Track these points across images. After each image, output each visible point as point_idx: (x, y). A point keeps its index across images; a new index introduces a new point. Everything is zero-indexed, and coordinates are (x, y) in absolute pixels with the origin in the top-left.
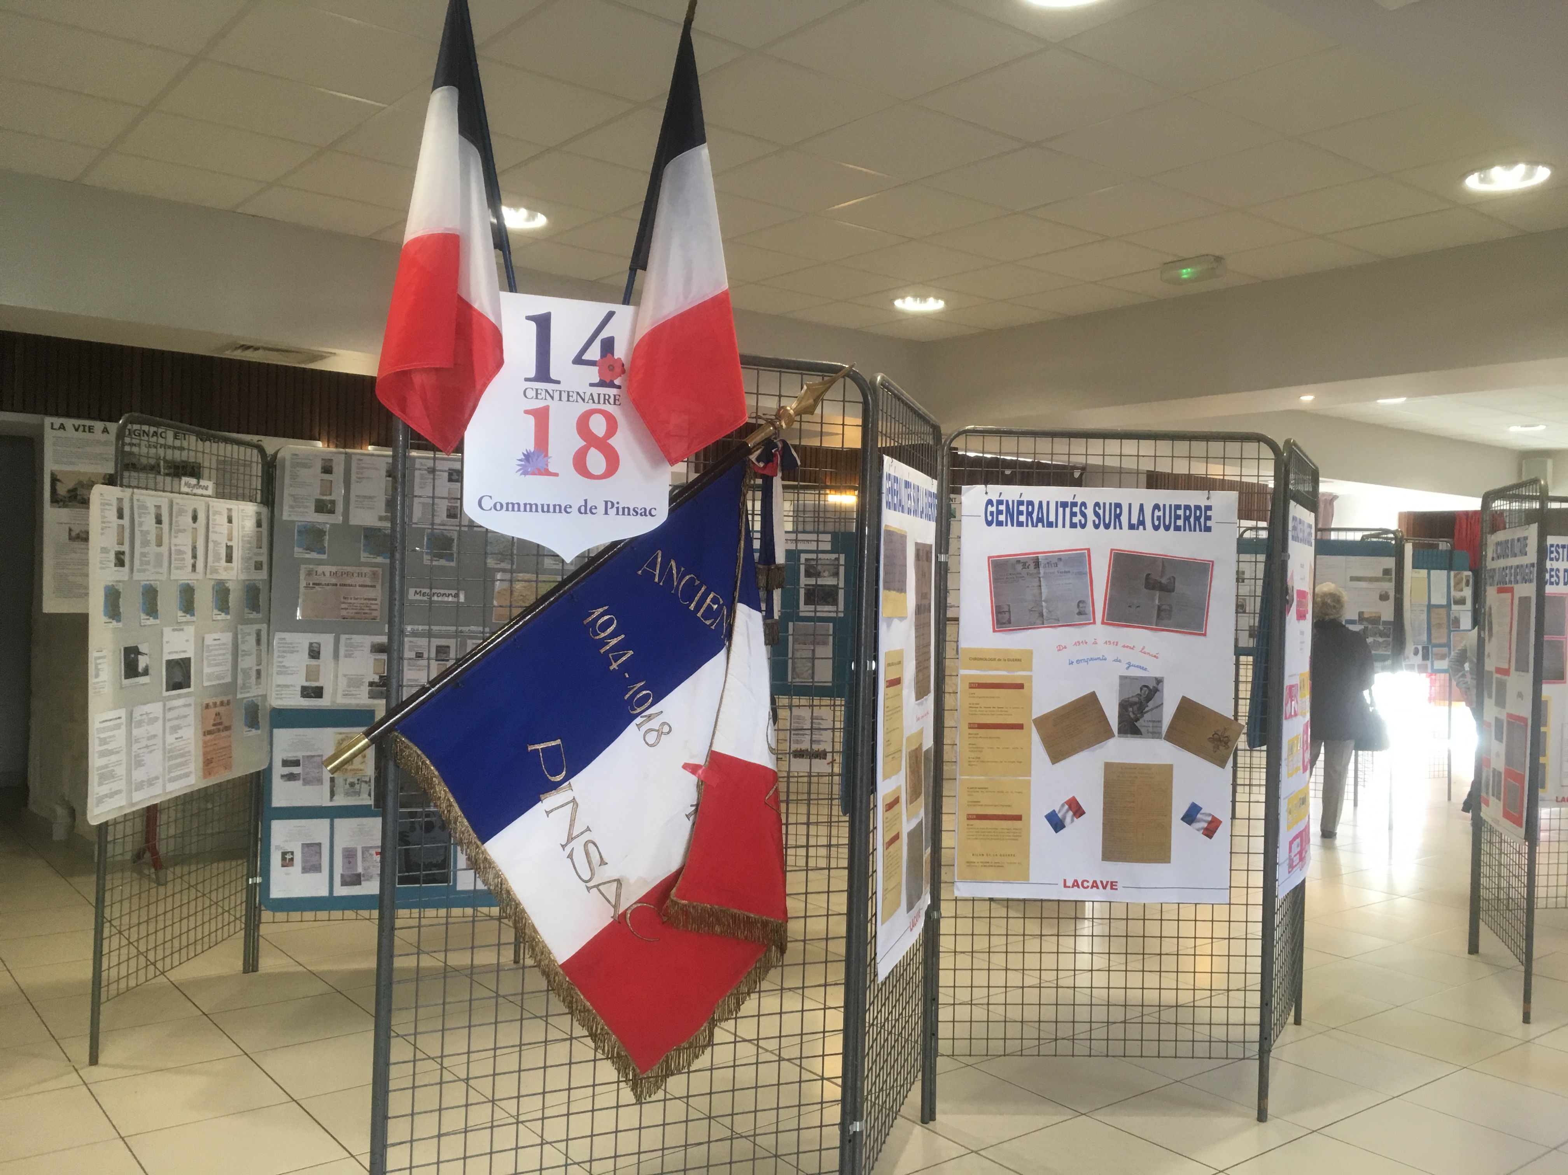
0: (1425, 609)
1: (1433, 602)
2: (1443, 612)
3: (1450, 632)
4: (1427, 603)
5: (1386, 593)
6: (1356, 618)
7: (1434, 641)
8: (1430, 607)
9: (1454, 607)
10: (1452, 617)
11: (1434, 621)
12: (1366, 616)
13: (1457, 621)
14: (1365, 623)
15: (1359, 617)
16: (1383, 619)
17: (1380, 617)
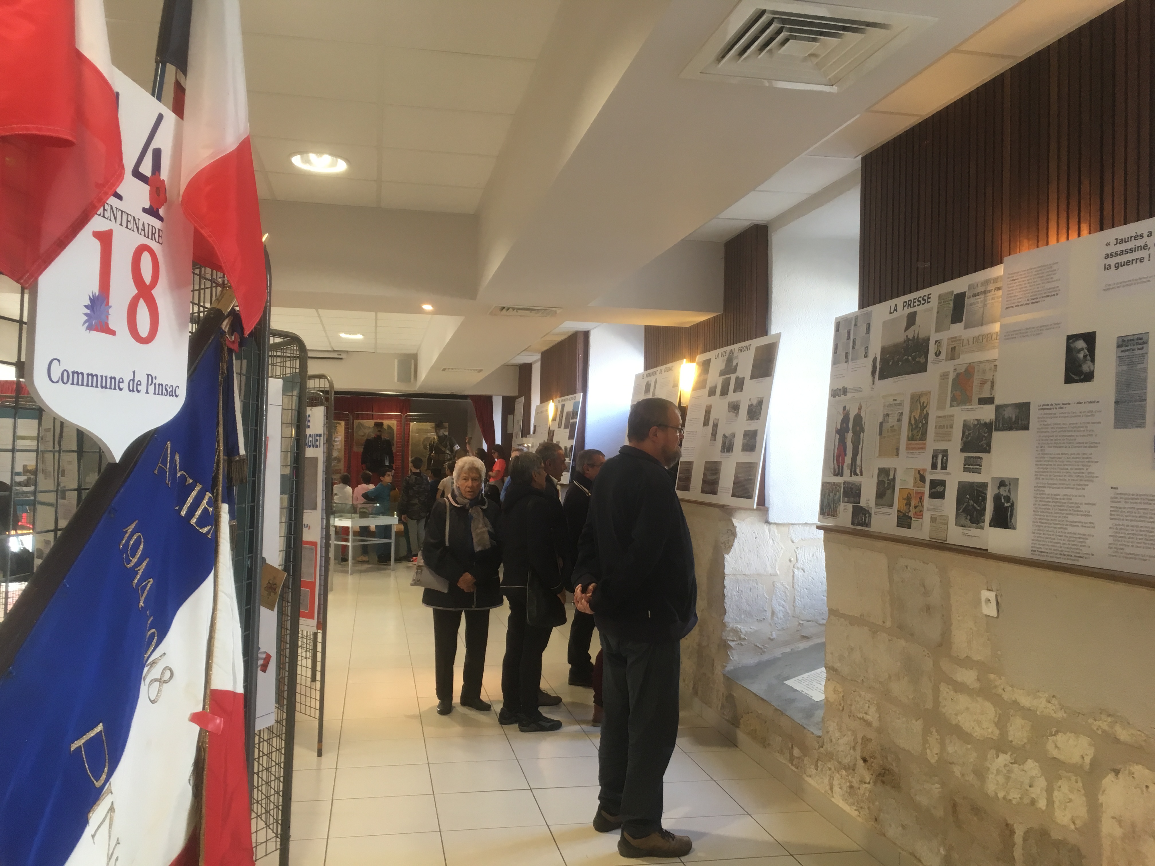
12: (29, 468)
14: (28, 474)
15: (24, 469)
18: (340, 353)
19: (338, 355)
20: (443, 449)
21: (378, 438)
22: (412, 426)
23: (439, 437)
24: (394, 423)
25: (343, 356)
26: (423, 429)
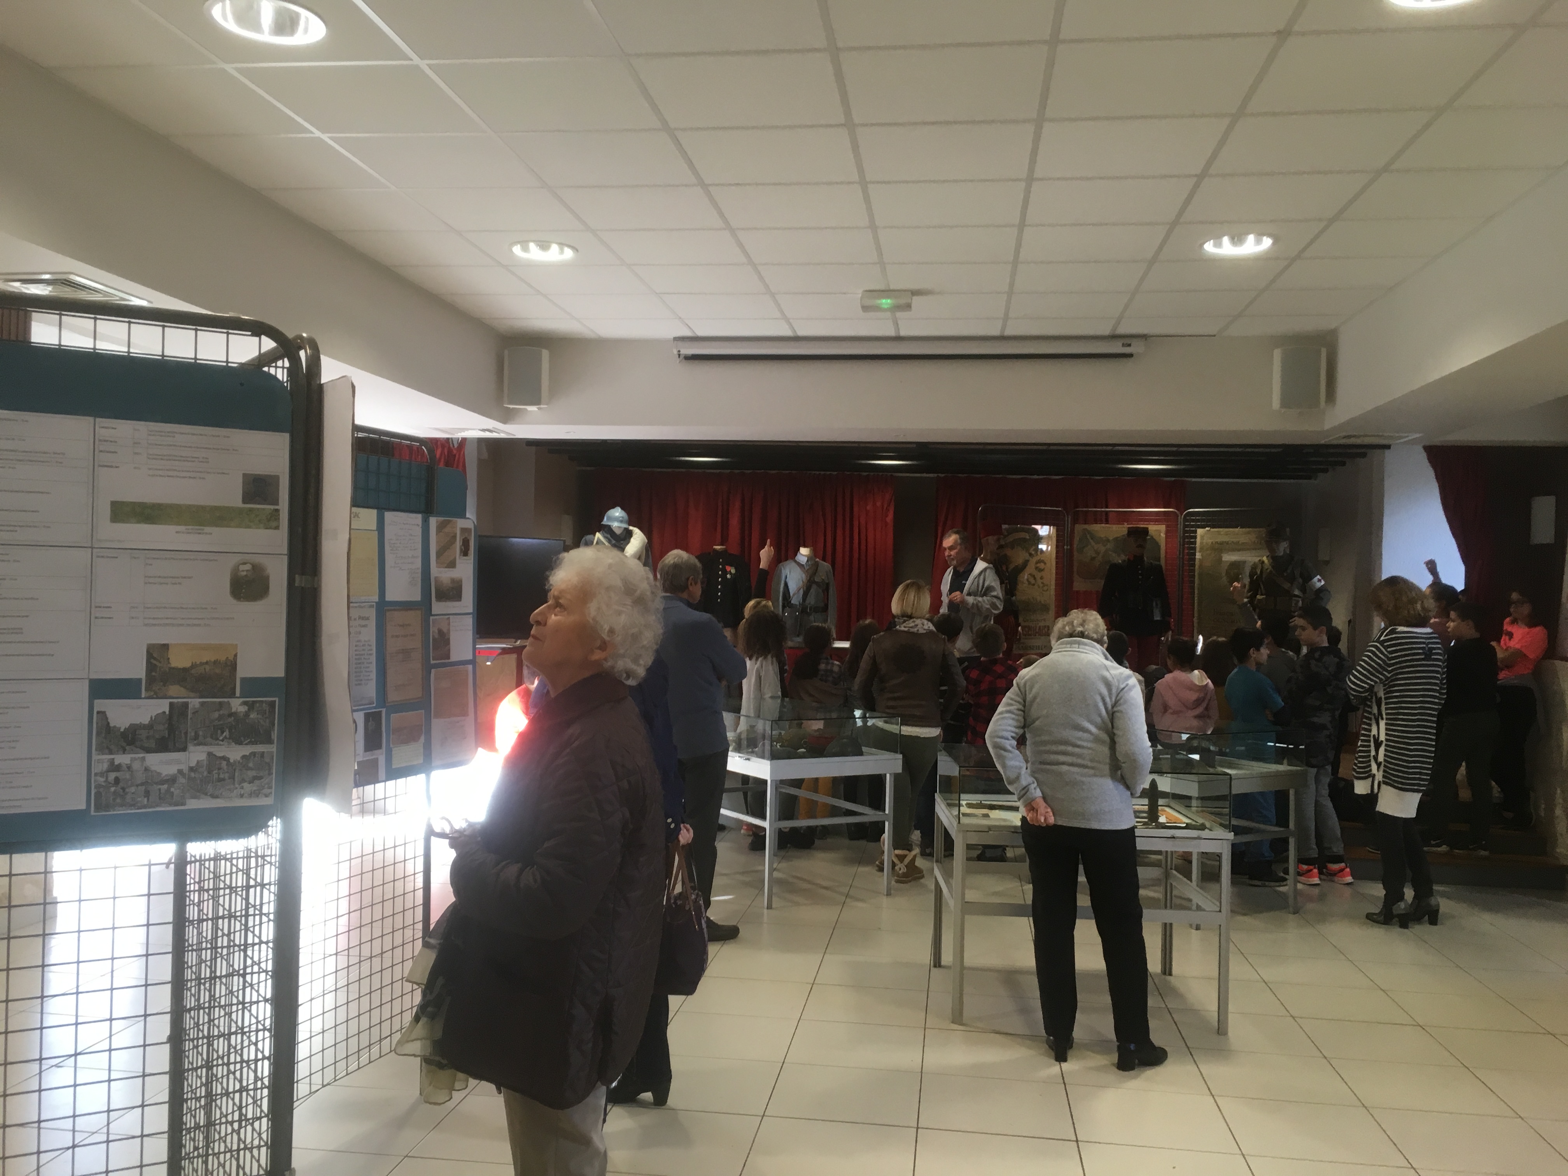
0: (373, 613)
1: (390, 597)
2: (414, 618)
3: (427, 668)
4: (376, 598)
5: (257, 569)
6: (137, 670)
7: (393, 696)
8: (383, 607)
9: (438, 607)
10: (433, 630)
11: (393, 645)
12: (179, 660)
13: (443, 641)
16: (242, 672)
17: (232, 666)
18: (1128, 341)
19: (1123, 345)
20: (1287, 586)
21: (1136, 561)
22: (1202, 537)
23: (1274, 558)
24: (1160, 532)
25: (1136, 348)
26: (1227, 543)
